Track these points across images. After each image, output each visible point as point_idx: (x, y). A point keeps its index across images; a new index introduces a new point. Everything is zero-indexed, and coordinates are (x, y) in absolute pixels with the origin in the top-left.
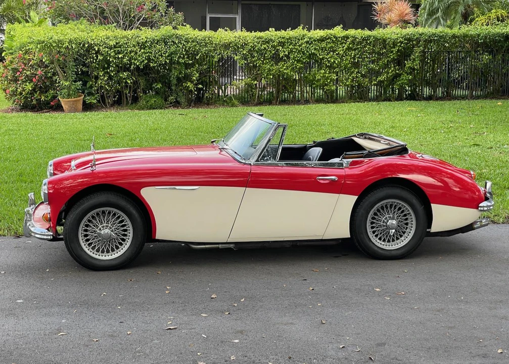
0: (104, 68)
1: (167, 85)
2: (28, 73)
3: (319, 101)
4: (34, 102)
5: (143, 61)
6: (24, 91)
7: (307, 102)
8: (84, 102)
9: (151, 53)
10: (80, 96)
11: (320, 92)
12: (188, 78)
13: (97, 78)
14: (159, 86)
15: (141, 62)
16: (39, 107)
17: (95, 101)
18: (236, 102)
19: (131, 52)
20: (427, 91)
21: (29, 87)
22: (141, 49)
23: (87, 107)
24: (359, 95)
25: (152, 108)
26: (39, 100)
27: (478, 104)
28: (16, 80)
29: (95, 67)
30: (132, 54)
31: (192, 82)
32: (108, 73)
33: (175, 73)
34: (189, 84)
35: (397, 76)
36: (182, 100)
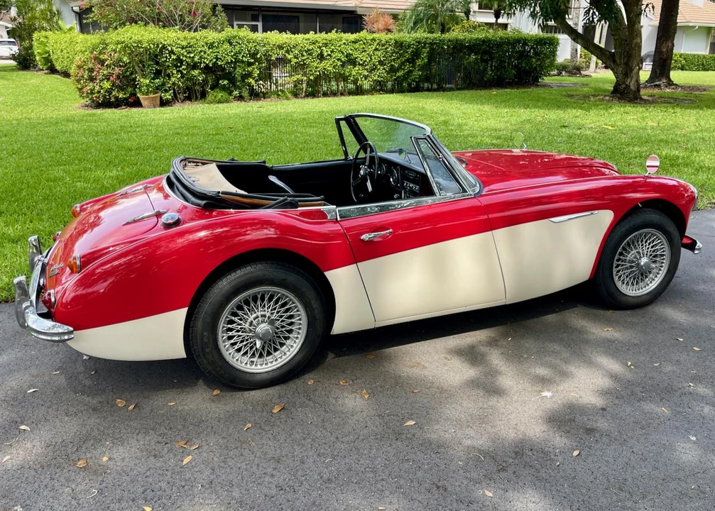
0: (177, 67)
1: (232, 81)
2: (105, 72)
3: (351, 93)
4: (113, 100)
5: (212, 60)
6: (102, 89)
7: (342, 94)
8: (161, 98)
9: (218, 52)
10: (157, 93)
11: (351, 86)
12: (249, 75)
13: (169, 76)
14: (226, 82)
15: (210, 61)
16: (117, 104)
17: (170, 97)
18: (289, 95)
19: (201, 51)
20: (426, 85)
21: (107, 85)
22: (209, 48)
23: (164, 103)
24: (379, 88)
25: (220, 102)
26: (117, 98)
27: (456, 93)
28: (92, 79)
29: (169, 66)
30: (202, 54)
31: (253, 78)
32: (179, 71)
33: (239, 71)
34: (251, 80)
35: (410, 72)
36: (246, 94)
